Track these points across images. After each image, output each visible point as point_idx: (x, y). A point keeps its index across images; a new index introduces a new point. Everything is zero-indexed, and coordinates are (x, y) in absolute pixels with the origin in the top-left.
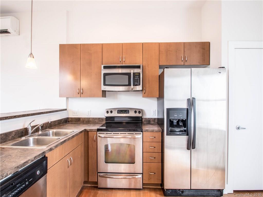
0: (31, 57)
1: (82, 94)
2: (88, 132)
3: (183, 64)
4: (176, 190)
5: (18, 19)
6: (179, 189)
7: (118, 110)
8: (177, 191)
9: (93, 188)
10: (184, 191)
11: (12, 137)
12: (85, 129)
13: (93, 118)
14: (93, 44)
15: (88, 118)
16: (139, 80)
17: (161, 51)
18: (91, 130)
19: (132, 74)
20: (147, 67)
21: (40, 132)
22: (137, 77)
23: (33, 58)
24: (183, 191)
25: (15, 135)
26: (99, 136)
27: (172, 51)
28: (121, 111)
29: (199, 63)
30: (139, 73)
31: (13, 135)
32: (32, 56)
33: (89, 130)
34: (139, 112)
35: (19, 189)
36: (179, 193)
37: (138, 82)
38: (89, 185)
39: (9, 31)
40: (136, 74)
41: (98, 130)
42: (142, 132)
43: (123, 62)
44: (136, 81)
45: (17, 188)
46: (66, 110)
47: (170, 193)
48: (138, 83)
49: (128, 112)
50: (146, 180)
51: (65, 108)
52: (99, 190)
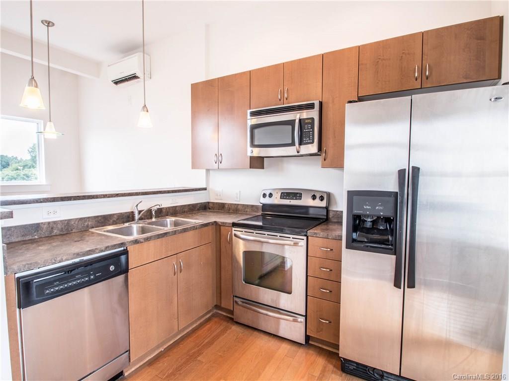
0: (144, 111)
1: (221, 163)
2: (220, 226)
3: (420, 87)
4: (366, 367)
5: (149, 55)
6: (375, 369)
7: (282, 193)
8: (368, 370)
9: (228, 319)
10: (385, 375)
11: (114, 221)
12: (215, 222)
13: (243, 205)
14: (236, 75)
15: (236, 204)
16: (311, 133)
17: (362, 64)
18: (224, 223)
19: (297, 121)
20: (331, 105)
21: (154, 220)
22: (308, 127)
23: (147, 111)
24: (383, 374)
25: (117, 219)
26: (235, 235)
27: (390, 59)
28: (286, 195)
29: (466, 78)
30: (313, 119)
31: (115, 219)
32: (145, 109)
33: (220, 224)
34: (322, 199)
35: (79, 281)
36: (374, 375)
37: (309, 138)
38: (224, 314)
39: (137, 75)
40: (306, 121)
41: (234, 225)
42: (305, 235)
43: (285, 99)
44: (305, 136)
45: (76, 280)
46: (205, 189)
47: (354, 369)
48: (309, 140)
49: (299, 197)
50: (312, 331)
51: (204, 187)
52: (234, 325)
